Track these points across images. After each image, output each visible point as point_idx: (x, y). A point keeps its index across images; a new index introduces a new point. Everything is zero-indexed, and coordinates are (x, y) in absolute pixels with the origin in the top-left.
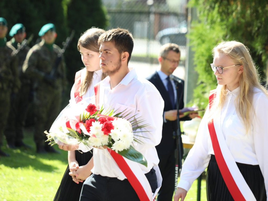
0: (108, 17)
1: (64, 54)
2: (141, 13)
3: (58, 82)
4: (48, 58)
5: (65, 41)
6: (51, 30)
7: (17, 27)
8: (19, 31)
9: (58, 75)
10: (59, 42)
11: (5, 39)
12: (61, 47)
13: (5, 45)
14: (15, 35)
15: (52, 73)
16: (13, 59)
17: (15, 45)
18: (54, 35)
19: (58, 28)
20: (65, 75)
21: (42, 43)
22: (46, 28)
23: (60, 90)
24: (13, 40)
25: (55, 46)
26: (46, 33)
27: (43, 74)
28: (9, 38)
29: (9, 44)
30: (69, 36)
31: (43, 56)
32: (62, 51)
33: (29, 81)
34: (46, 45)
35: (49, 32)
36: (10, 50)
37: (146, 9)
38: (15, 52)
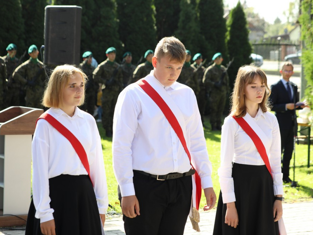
0: (253, 47)
1: (228, 71)
2: (274, 45)
3: (224, 88)
4: (217, 73)
5: (228, 63)
6: (219, 56)
7: (197, 55)
8: (199, 58)
9: (223, 84)
10: (224, 63)
11: (190, 63)
12: (226, 67)
13: (190, 66)
14: (196, 60)
15: (220, 82)
16: (195, 74)
17: (195, 66)
18: (221, 60)
19: (223, 55)
20: (228, 84)
21: (214, 65)
22: (216, 55)
23: (225, 92)
24: (195, 63)
25: (222, 66)
26: (216, 59)
27: (213, 83)
28: (192, 62)
29: (192, 66)
30: (231, 60)
31: (214, 72)
32: (226, 69)
33: (204, 88)
34: (216, 65)
35: (218, 58)
36: (193, 69)
37: (277, 42)
38: (196, 70)
